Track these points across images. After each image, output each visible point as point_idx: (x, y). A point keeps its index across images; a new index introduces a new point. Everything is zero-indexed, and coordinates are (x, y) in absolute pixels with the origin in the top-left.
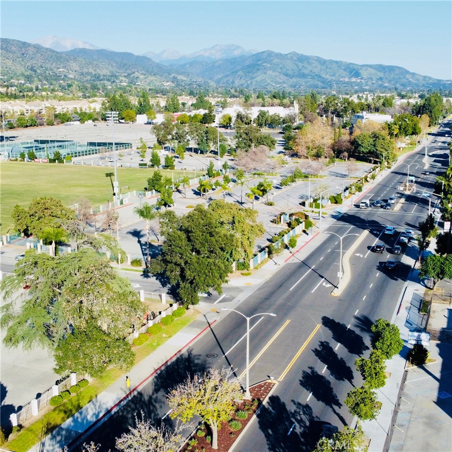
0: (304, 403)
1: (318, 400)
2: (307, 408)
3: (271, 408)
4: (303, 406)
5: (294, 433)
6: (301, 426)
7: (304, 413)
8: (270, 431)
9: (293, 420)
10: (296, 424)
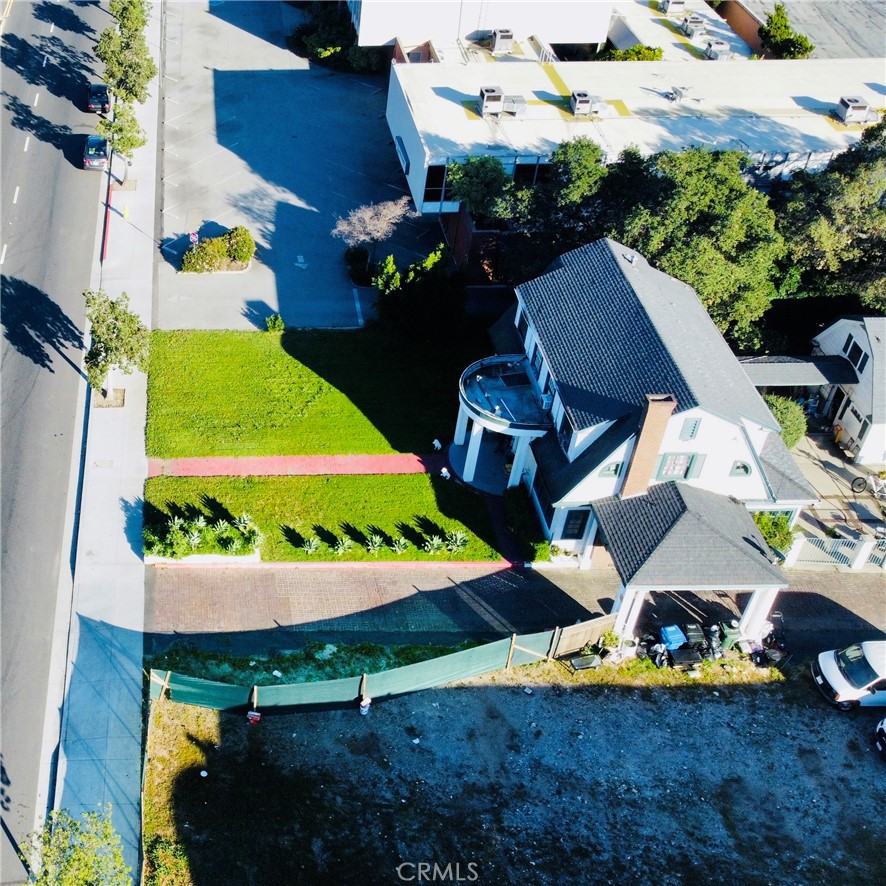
0: (49, 36)
1: (65, 29)
2: (54, 40)
3: (9, 47)
4: (49, 39)
5: (49, 64)
6: (55, 57)
7: (53, 45)
8: (20, 67)
9: (44, 53)
10: (48, 56)
